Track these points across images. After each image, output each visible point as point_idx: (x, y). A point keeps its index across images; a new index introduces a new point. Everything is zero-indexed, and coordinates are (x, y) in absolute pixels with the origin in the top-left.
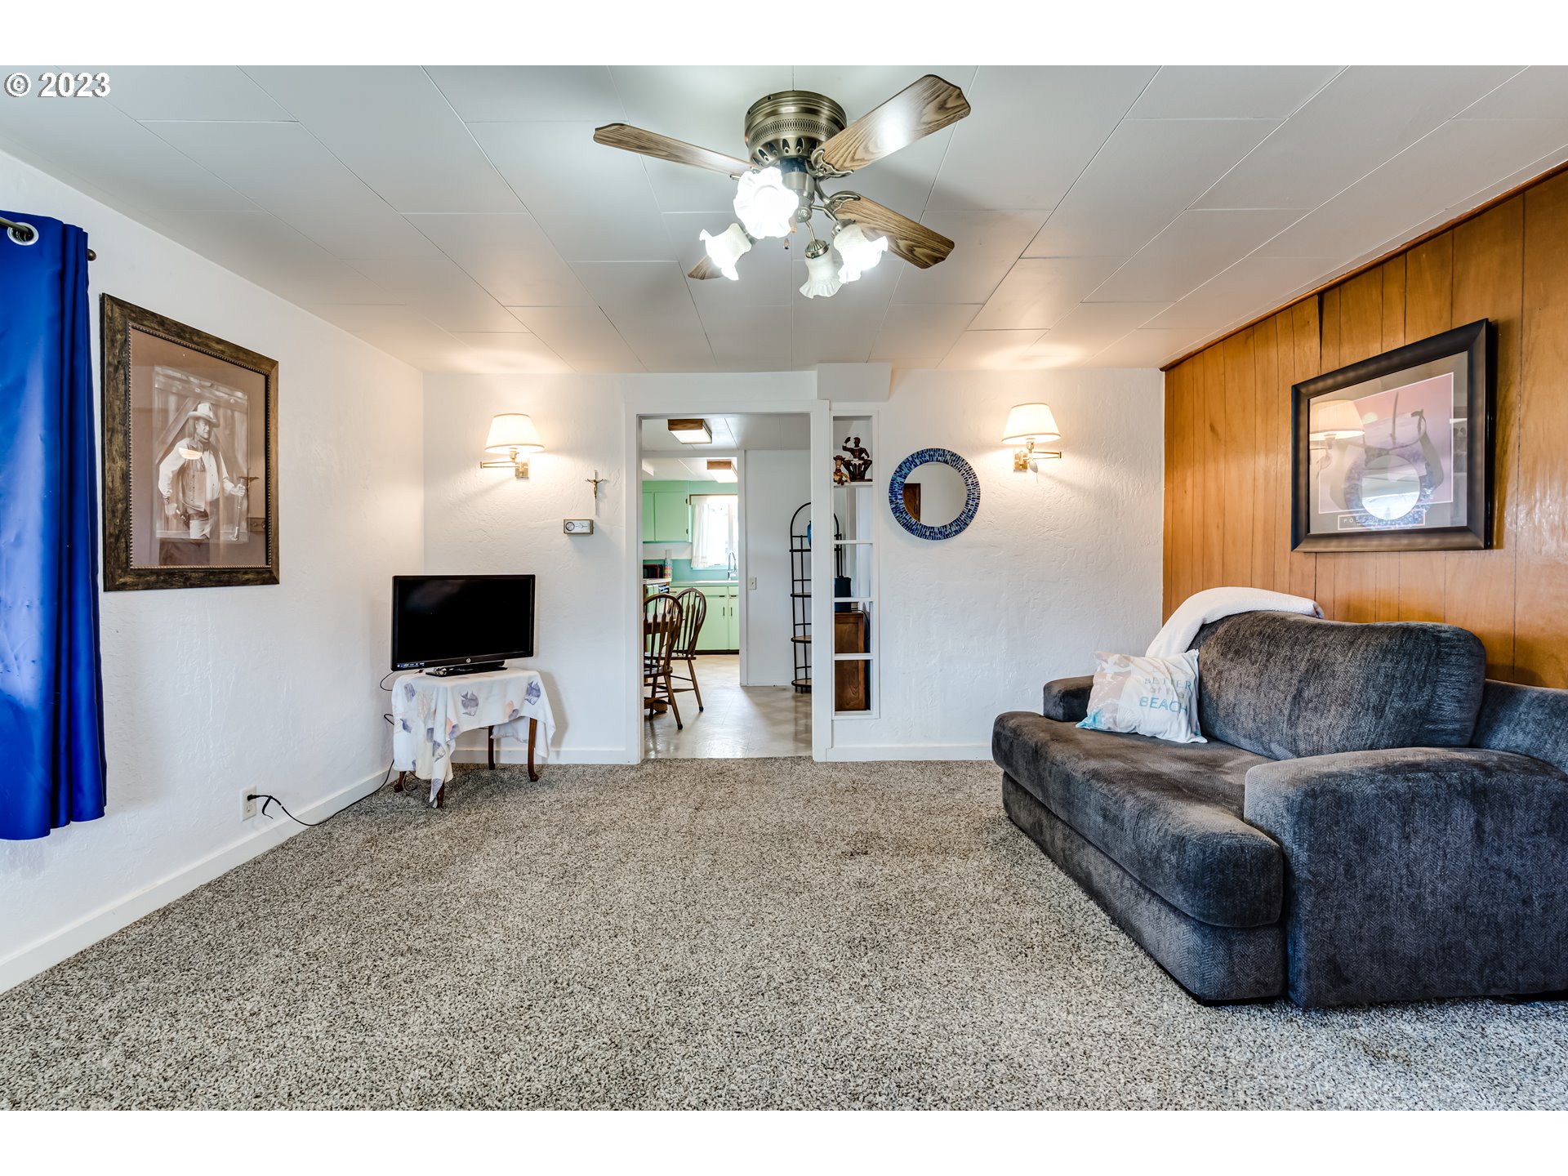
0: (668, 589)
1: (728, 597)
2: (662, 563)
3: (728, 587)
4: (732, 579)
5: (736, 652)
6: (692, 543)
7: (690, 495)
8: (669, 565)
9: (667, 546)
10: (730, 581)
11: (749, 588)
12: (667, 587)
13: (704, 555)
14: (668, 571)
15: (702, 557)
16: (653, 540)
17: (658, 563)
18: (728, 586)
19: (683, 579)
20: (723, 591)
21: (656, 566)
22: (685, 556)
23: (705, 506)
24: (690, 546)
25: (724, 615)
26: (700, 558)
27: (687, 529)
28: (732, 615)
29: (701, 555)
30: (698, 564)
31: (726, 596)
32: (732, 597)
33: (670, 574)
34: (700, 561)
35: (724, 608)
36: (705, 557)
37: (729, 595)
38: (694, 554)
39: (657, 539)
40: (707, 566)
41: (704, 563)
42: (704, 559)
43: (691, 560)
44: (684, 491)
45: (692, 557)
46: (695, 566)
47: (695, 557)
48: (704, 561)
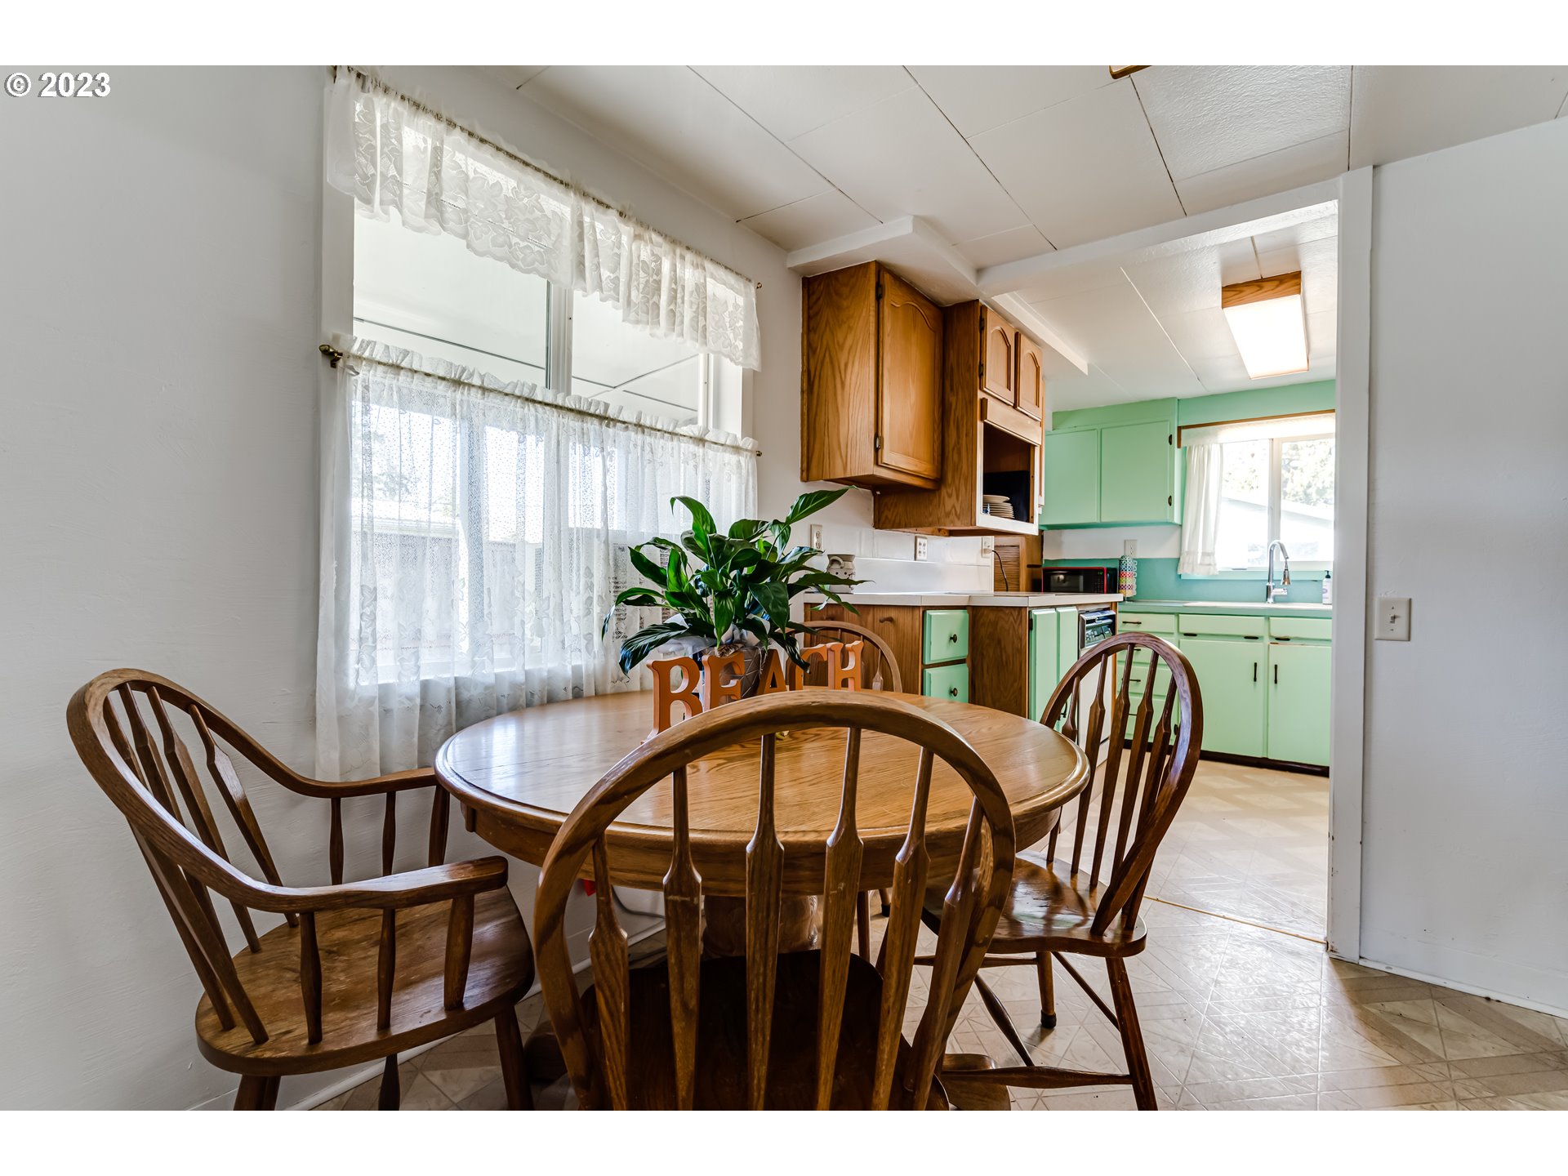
0: (1113, 617)
1: (1267, 641)
2: (1115, 565)
3: (1268, 618)
4: (1275, 601)
5: (1323, 772)
6: (1181, 526)
7: (1180, 429)
8: (1129, 563)
9: (1126, 533)
10: (1270, 604)
11: (1376, 633)
12: (1112, 613)
13: (1209, 550)
14: (1128, 580)
15: (1204, 554)
16: (1094, 519)
17: (1105, 566)
18: (1268, 616)
19: (1159, 598)
20: (1255, 626)
21: (1102, 570)
22: (1166, 552)
23: (1215, 449)
24: (1177, 533)
25: (1255, 680)
26: (1200, 555)
27: (1170, 497)
28: (1276, 682)
29: (1200, 550)
30: (1193, 568)
31: (1262, 637)
32: (1277, 641)
33: (1131, 588)
34: (1199, 562)
35: (1256, 664)
36: (1210, 554)
37: (1271, 637)
38: (1186, 547)
39: (1105, 520)
40: (1216, 573)
41: (1208, 567)
42: (1208, 557)
43: (1179, 559)
44: (1167, 421)
45: (1180, 554)
46: (1186, 571)
47: (1188, 553)
48: (1208, 563)
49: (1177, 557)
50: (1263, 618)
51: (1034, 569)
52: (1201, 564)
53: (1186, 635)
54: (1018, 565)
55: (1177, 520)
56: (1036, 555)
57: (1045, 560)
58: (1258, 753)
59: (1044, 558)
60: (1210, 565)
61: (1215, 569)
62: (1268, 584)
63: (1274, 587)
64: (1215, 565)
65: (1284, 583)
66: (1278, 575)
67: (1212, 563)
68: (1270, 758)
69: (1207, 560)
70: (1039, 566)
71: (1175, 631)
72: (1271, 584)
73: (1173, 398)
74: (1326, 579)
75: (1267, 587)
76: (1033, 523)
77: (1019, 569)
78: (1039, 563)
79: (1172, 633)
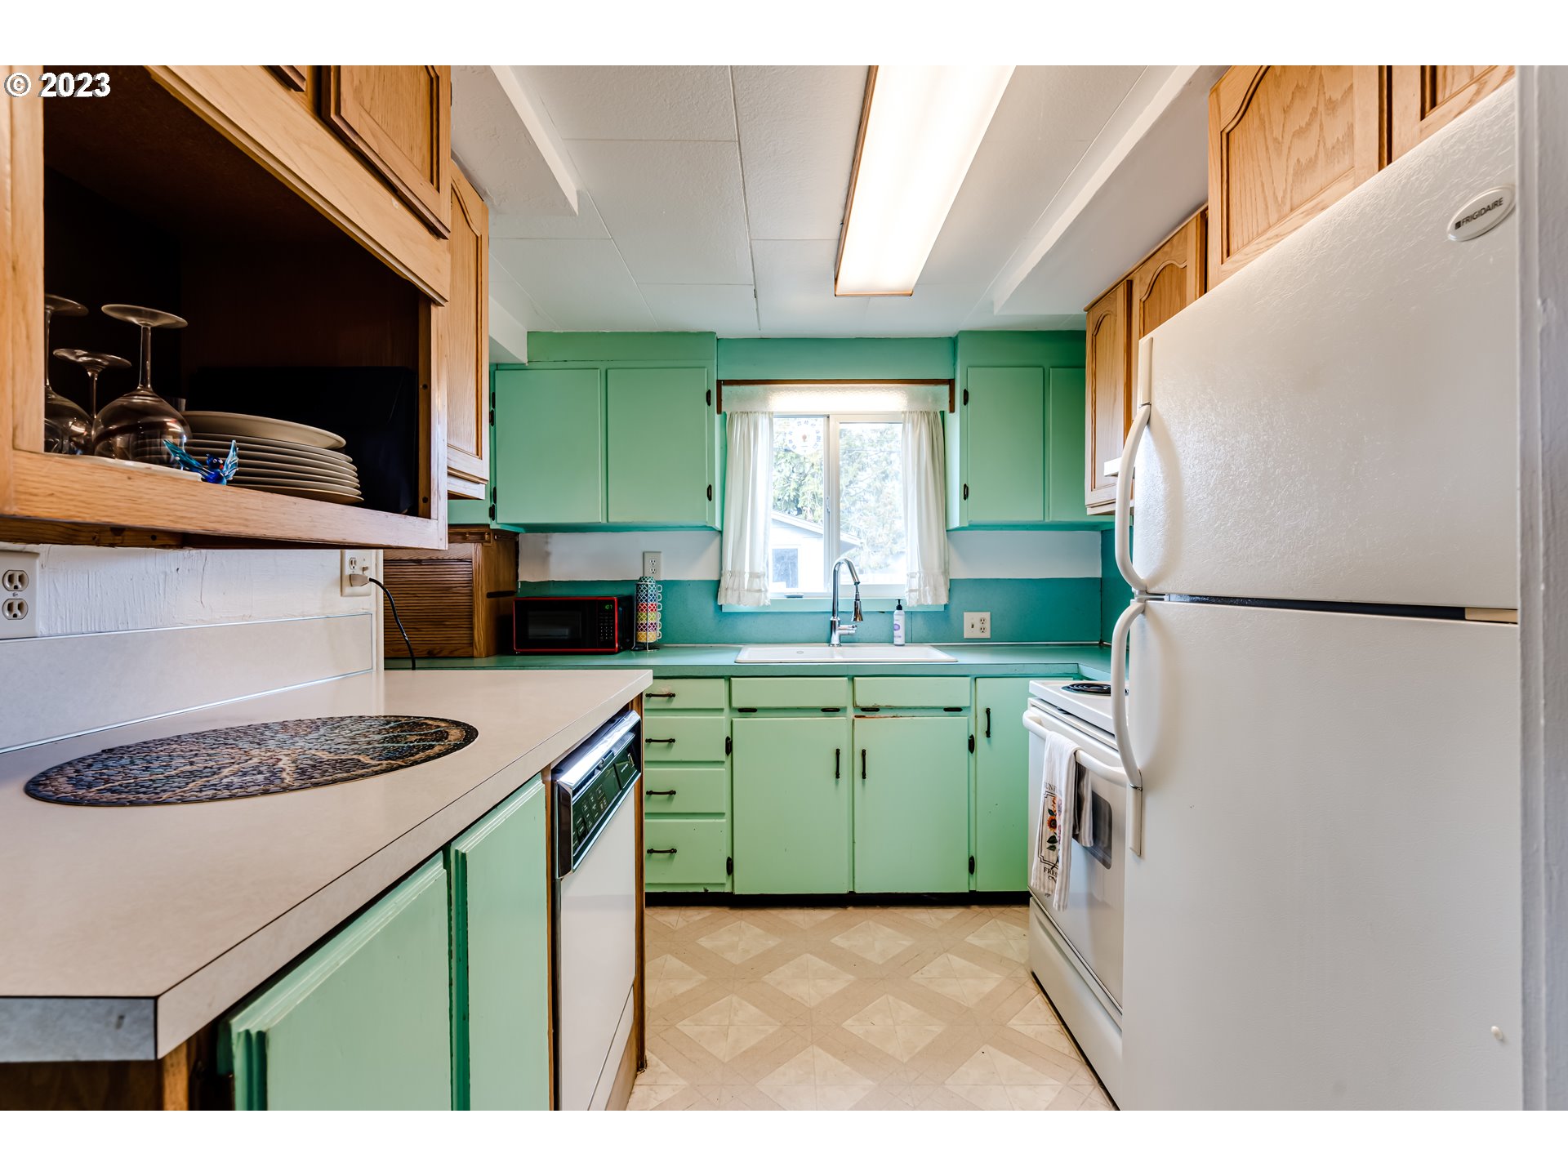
1: (851, 713)
2: (630, 592)
3: (851, 679)
6: (721, 532)
7: (720, 383)
8: (652, 589)
9: (645, 540)
13: (759, 569)
14: (650, 617)
15: (753, 575)
16: (600, 519)
17: (615, 594)
18: (851, 675)
20: (835, 692)
21: (610, 601)
22: (701, 571)
24: (717, 541)
25: (838, 776)
26: (747, 576)
27: (710, 486)
28: (864, 776)
29: (747, 569)
30: (739, 597)
31: (845, 709)
32: (863, 714)
33: (654, 626)
34: (746, 588)
35: (838, 752)
36: (758, 576)
37: (855, 707)
38: (728, 565)
39: (615, 518)
40: (768, 602)
41: (757, 594)
42: (758, 580)
43: (719, 582)
44: (704, 367)
45: (721, 575)
46: (730, 601)
47: (732, 574)
48: (757, 588)
49: (716, 578)
50: (846, 678)
51: (502, 599)
52: (748, 590)
53: (741, 710)
54: (471, 595)
55: (718, 526)
56: (505, 575)
57: (521, 582)
58: (839, 886)
59: (520, 579)
60: (760, 591)
61: (766, 598)
62: (832, 619)
63: (839, 622)
64: (766, 591)
65: (855, 620)
66: (845, 604)
67: (763, 589)
68: (857, 891)
69: (757, 584)
70: (511, 593)
71: (725, 705)
72: (837, 619)
73: (713, 333)
74: (896, 611)
75: (832, 621)
76: (427, 515)
77: (472, 601)
78: (512, 589)
79: (722, 710)
